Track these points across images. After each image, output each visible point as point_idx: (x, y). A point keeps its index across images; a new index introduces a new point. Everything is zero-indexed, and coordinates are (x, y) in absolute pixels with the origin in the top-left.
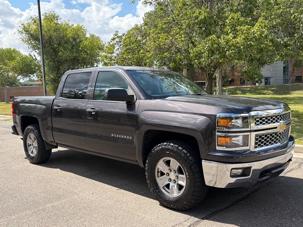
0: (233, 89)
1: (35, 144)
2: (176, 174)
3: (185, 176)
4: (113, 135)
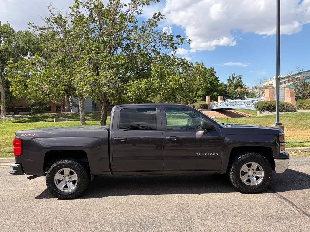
0: (55, 115)
1: (72, 178)
2: (254, 172)
3: (262, 171)
4: (199, 154)
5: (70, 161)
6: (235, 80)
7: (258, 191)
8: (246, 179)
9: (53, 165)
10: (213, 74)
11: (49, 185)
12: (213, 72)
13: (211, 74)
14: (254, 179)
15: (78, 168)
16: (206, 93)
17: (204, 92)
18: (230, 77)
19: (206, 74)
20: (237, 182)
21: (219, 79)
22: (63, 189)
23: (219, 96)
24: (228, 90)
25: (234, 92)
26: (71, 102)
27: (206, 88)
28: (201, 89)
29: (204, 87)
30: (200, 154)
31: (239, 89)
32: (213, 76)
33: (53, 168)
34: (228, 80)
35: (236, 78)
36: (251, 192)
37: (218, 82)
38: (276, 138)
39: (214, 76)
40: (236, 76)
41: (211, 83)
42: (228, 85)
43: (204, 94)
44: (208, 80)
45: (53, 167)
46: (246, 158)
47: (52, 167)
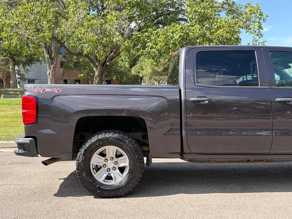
1: (119, 162)
5: (118, 135)
9: (90, 140)
11: (82, 174)
15: (131, 146)
22: (104, 181)
26: (19, 75)
33: (90, 145)
45: (90, 143)
47: (87, 145)
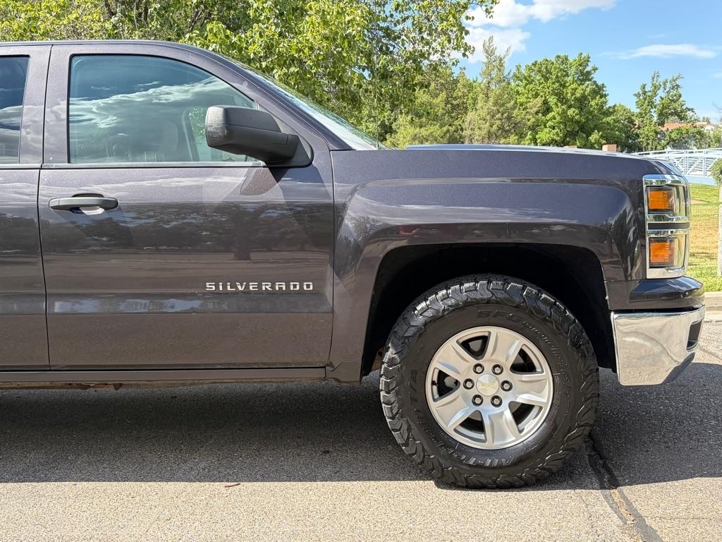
2: (503, 377)
3: (544, 374)
4: (217, 287)
6: (661, 93)
7: (521, 478)
8: (460, 416)
10: (589, 73)
12: (588, 69)
13: (582, 73)
14: (502, 413)
16: (566, 136)
17: (558, 134)
18: (644, 87)
19: (567, 75)
20: (409, 430)
21: (607, 90)
23: (605, 144)
24: (639, 128)
25: (657, 133)
27: (566, 120)
28: (550, 123)
29: (558, 118)
30: (225, 286)
31: (672, 125)
32: (587, 82)
34: (638, 95)
35: (662, 89)
36: (484, 481)
37: (603, 99)
38: (627, 206)
39: (590, 80)
40: (661, 80)
41: (582, 102)
42: (638, 111)
43: (557, 139)
44: (569, 95)
46: (456, 308)
